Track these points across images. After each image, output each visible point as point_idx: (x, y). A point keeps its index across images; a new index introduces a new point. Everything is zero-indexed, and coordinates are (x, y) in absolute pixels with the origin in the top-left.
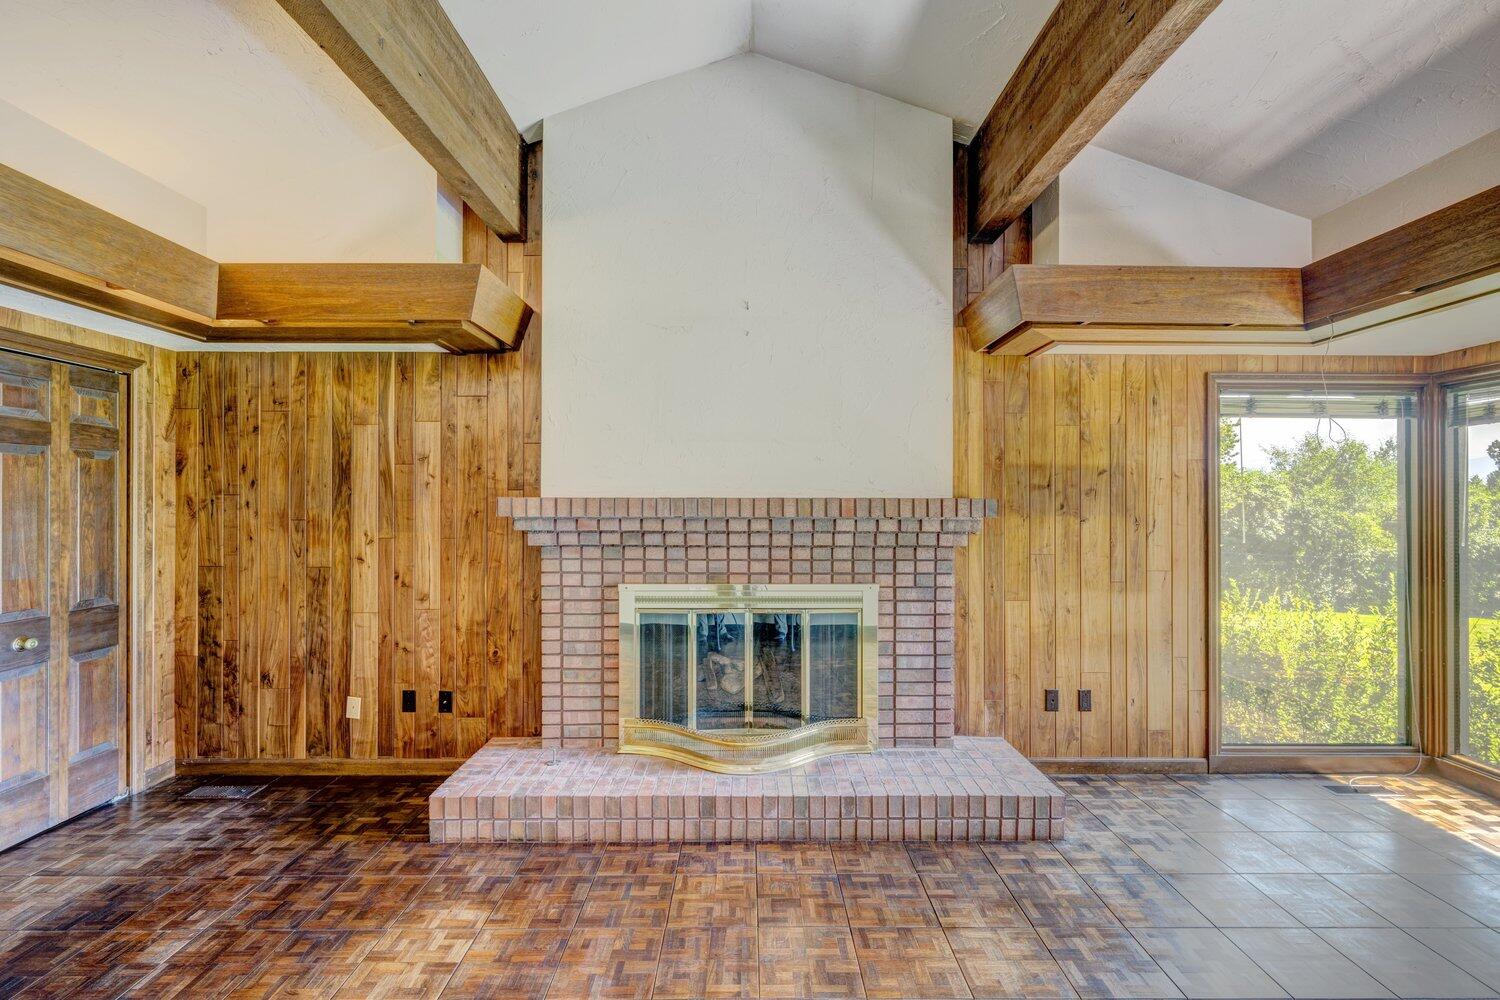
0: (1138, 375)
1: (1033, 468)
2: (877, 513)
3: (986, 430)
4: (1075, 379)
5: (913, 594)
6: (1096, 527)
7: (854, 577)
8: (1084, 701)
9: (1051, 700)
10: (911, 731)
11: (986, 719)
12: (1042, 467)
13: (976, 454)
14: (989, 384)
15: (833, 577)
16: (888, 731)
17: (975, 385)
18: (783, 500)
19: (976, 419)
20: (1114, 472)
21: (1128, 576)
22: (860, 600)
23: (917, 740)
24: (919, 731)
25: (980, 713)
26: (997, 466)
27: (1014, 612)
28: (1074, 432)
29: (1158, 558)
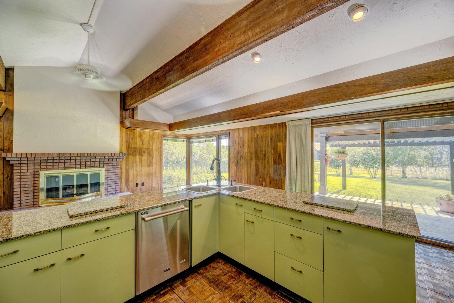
0: (151, 134)
1: (134, 148)
2: (104, 155)
3: (126, 142)
4: (141, 134)
5: (112, 169)
6: (144, 157)
7: (99, 167)
8: (143, 184)
9: (137, 185)
10: (111, 192)
11: (126, 189)
12: (136, 148)
13: (124, 146)
14: (127, 134)
15: (95, 167)
16: (107, 193)
17: (124, 134)
18: (84, 153)
19: (124, 140)
20: (148, 149)
21: (150, 164)
22: (101, 171)
23: (112, 194)
24: (113, 192)
25: (125, 188)
26: (128, 147)
27: (131, 172)
28: (141, 143)
29: (154, 162)
